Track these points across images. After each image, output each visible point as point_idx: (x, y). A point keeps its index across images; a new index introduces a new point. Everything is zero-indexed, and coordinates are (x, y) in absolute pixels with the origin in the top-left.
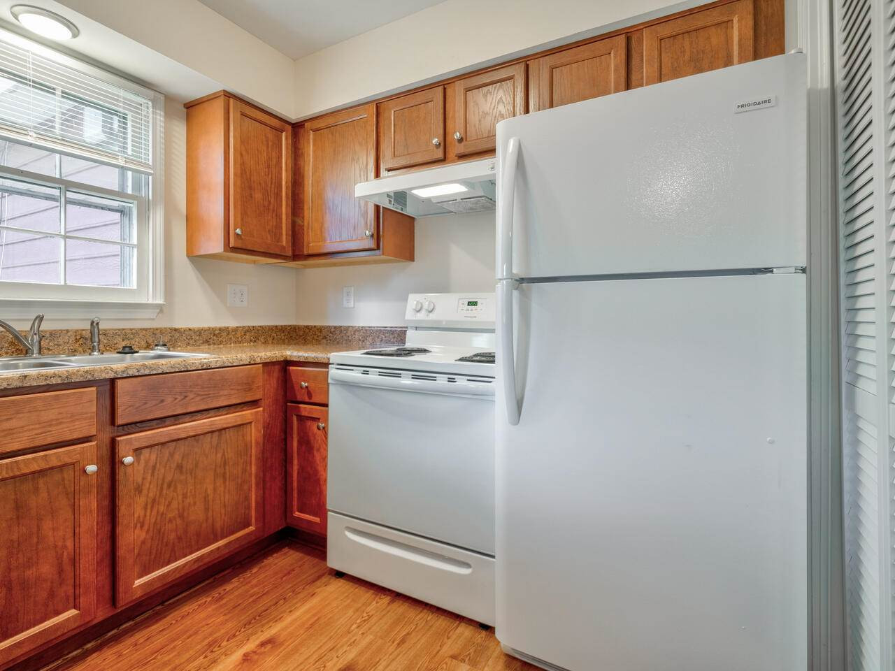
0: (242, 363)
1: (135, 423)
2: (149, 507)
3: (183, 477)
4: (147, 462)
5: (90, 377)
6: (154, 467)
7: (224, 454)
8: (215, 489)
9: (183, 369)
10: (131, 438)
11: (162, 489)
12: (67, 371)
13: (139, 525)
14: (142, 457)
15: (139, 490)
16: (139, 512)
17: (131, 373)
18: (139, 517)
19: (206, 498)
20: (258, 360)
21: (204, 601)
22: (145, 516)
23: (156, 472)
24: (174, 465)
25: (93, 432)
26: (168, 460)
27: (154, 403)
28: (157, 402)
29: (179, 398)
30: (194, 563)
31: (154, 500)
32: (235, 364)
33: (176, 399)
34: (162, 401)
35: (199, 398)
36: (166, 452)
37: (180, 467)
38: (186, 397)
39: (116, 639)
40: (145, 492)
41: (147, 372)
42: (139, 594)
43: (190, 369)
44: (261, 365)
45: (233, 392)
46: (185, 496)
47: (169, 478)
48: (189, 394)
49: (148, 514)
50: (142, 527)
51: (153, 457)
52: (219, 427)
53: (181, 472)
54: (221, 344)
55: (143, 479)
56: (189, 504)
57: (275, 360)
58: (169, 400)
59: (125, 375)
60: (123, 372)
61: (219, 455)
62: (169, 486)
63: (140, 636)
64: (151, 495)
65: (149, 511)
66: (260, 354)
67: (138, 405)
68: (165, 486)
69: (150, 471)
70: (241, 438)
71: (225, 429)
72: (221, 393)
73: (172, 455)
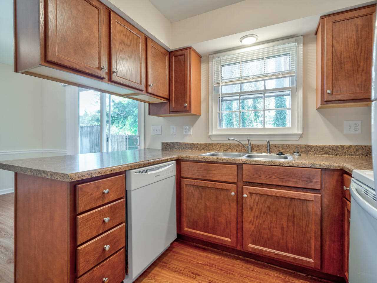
0: (305, 166)
1: (251, 183)
2: (255, 218)
3: (270, 213)
4: (255, 200)
5: (234, 162)
6: (257, 203)
7: (293, 211)
8: (288, 226)
9: (270, 164)
10: (248, 188)
11: (261, 213)
12: (228, 158)
13: (251, 223)
14: (253, 197)
15: (251, 209)
16: (251, 218)
17: (248, 162)
18: (251, 220)
19: (282, 228)
20: (318, 166)
21: (281, 276)
22: (254, 221)
23: (258, 205)
24: (266, 206)
25: (236, 181)
26: (263, 202)
27: (257, 176)
28: (258, 176)
29: (268, 177)
30: (275, 255)
31: (257, 217)
32: (300, 166)
33: (267, 177)
34: (260, 176)
35: (278, 179)
36: (263, 199)
37: (269, 208)
38: (271, 177)
39: (248, 262)
40: (254, 211)
41: (254, 163)
42: (250, 250)
43: (273, 164)
44: (320, 169)
45: (298, 181)
46: (271, 222)
47: (264, 210)
48: (273, 176)
49: (255, 221)
50: (252, 224)
51: (257, 198)
52: (290, 196)
53: (270, 210)
54: (337, 155)
55: (253, 206)
56: (274, 226)
57: (332, 168)
58: (263, 176)
59: (246, 163)
60: (245, 161)
61: (291, 211)
62: (264, 214)
63: (252, 267)
64: (256, 213)
65: (255, 219)
66: (319, 163)
67: (250, 175)
68: (262, 213)
69: (256, 204)
70: (305, 207)
71: (295, 199)
72: (291, 179)
73: (265, 201)
